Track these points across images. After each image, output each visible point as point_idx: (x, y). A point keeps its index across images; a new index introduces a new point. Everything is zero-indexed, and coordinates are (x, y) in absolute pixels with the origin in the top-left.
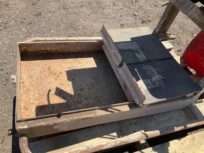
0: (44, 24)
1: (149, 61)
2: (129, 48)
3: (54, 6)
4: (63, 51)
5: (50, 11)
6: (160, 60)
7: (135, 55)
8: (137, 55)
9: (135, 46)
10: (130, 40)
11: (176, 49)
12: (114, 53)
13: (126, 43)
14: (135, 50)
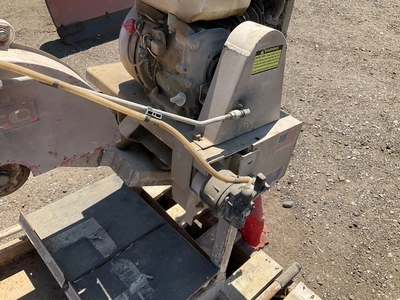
1: (122, 250)
2: (82, 235)
7: (93, 247)
8: (99, 247)
9: (93, 228)
10: (82, 217)
13: (74, 228)
14: (92, 237)
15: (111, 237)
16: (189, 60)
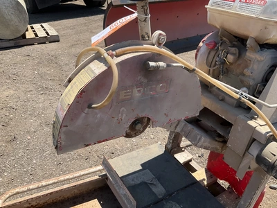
0: (21, 153)
1: (170, 195)
2: (142, 180)
3: (34, 124)
4: (55, 201)
5: (28, 132)
6: (182, 189)
7: (151, 190)
8: (154, 190)
9: (149, 177)
10: (141, 168)
11: (197, 155)
12: (125, 195)
13: (137, 174)
14: (149, 182)
15: (162, 184)
16: (255, 67)
